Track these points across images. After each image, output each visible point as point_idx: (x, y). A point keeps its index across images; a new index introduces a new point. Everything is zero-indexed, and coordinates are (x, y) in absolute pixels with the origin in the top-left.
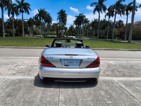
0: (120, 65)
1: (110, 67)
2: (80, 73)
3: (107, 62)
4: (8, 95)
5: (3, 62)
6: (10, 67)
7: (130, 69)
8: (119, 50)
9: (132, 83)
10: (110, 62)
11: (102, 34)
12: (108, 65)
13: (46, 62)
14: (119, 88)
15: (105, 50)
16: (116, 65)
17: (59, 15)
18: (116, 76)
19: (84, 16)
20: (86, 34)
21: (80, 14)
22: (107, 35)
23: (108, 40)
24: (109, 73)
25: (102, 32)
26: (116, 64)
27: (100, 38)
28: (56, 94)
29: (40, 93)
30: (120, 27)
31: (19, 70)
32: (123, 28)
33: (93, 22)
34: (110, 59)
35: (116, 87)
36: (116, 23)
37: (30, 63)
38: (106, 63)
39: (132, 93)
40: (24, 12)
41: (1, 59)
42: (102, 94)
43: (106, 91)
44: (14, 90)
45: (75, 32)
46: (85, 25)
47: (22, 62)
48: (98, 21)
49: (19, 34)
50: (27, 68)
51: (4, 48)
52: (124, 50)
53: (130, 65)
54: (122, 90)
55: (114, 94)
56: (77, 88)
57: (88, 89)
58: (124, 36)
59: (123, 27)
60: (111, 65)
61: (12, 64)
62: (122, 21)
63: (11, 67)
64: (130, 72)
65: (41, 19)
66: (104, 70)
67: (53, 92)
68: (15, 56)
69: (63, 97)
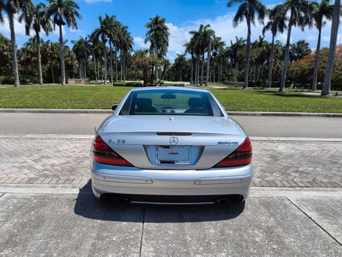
0: (303, 155)
1: (278, 160)
2: (197, 181)
3: (269, 146)
4: (7, 242)
5: (7, 147)
6: (22, 163)
7: (331, 166)
8: (300, 115)
9: (337, 206)
10: (277, 147)
11: (256, 75)
12: (272, 157)
13: (107, 153)
14: (302, 222)
15: (263, 115)
16: (292, 156)
17: (149, 29)
18: (294, 186)
19: (212, 32)
20: (217, 75)
21: (202, 26)
22: (267, 78)
23: (270, 89)
24: (276, 177)
25: (257, 71)
26: (293, 151)
27: (251, 85)
28: (134, 240)
29: (91, 237)
30: (300, 58)
31: (44, 170)
32: (308, 60)
33: (233, 46)
34: (277, 139)
35: (296, 217)
36: (290, 48)
37: (74, 150)
38: (267, 151)
39: (339, 236)
40: (64, 24)
41: (3, 141)
42: (257, 239)
43: (269, 231)
44: (23, 225)
45: (190, 72)
46: (214, 54)
47: (54, 149)
48: (246, 43)
49: (53, 76)
50: (64, 164)
51: (15, 112)
52: (313, 115)
53: (328, 155)
54: (310, 228)
55: (289, 240)
56: (191, 221)
57: (220, 223)
58: (312, 80)
59: (308, 58)
60: (280, 156)
61: (30, 152)
62: (306, 41)
63: (25, 162)
64: (329, 174)
65: (105, 41)
66: (262, 170)
67: (127, 234)
68: (39, 133)
69: (152, 249)
